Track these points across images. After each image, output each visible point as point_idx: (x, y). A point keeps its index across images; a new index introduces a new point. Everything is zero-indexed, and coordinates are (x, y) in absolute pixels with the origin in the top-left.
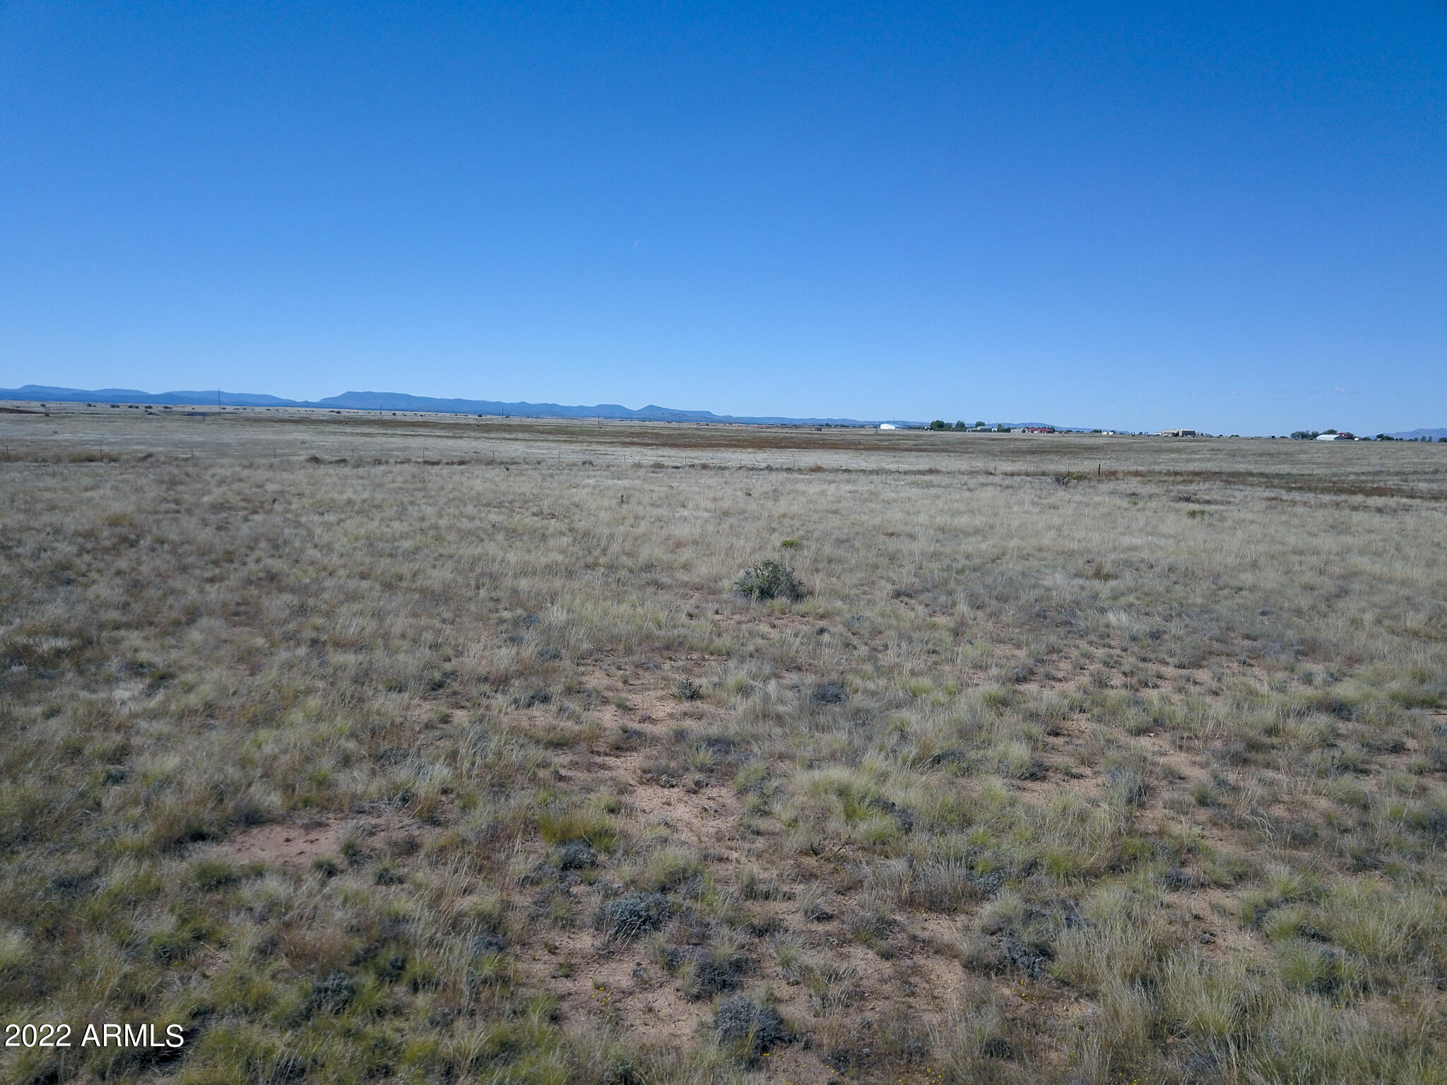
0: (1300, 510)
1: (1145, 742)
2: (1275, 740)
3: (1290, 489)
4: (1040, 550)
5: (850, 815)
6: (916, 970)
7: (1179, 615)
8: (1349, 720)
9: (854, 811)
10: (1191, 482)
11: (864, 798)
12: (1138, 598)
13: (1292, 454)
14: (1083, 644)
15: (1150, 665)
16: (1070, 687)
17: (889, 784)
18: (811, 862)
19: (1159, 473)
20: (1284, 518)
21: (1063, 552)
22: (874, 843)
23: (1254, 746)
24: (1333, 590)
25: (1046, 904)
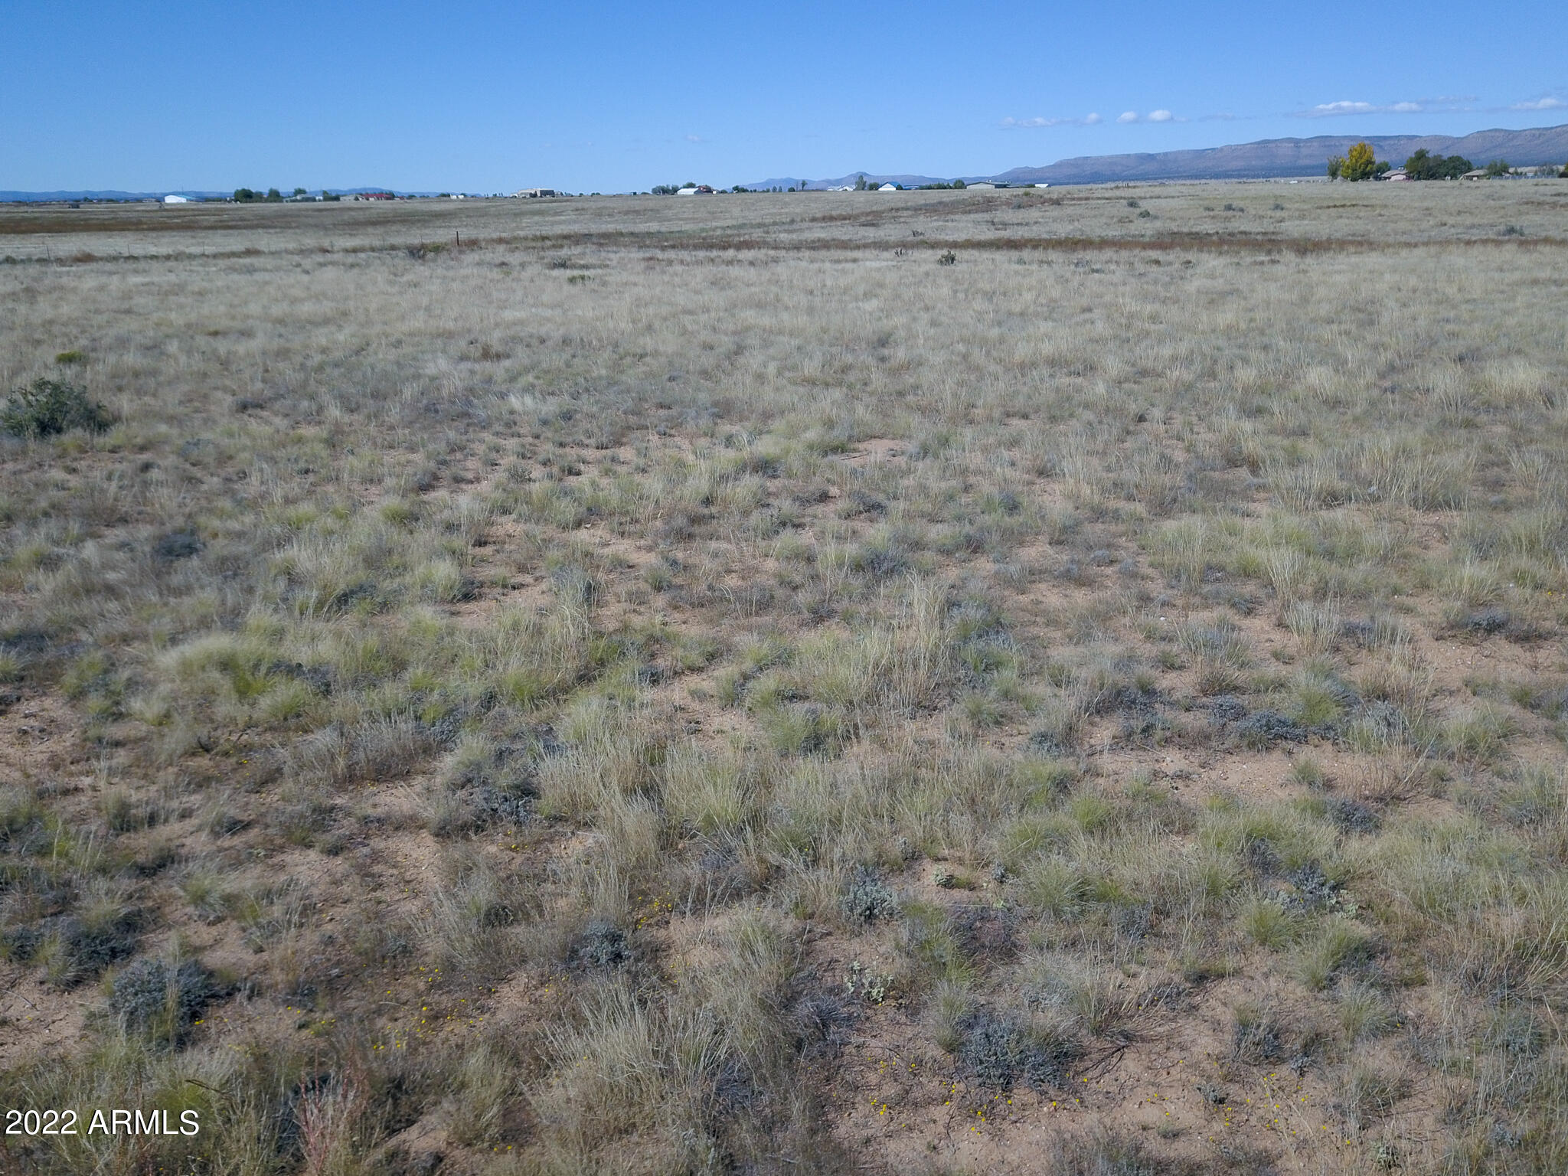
0: (679, 268)
1: (583, 535)
2: (714, 510)
3: (663, 249)
4: (411, 334)
5: (243, 692)
6: (376, 857)
7: (587, 390)
8: (774, 477)
9: (248, 685)
10: (561, 247)
11: (256, 666)
12: (537, 378)
13: (658, 211)
14: (487, 436)
15: (568, 450)
16: (485, 486)
17: (287, 643)
18: (204, 762)
19: (526, 238)
20: (666, 278)
21: (439, 335)
22: (286, 719)
23: (695, 520)
24: (733, 347)
25: (516, 737)
